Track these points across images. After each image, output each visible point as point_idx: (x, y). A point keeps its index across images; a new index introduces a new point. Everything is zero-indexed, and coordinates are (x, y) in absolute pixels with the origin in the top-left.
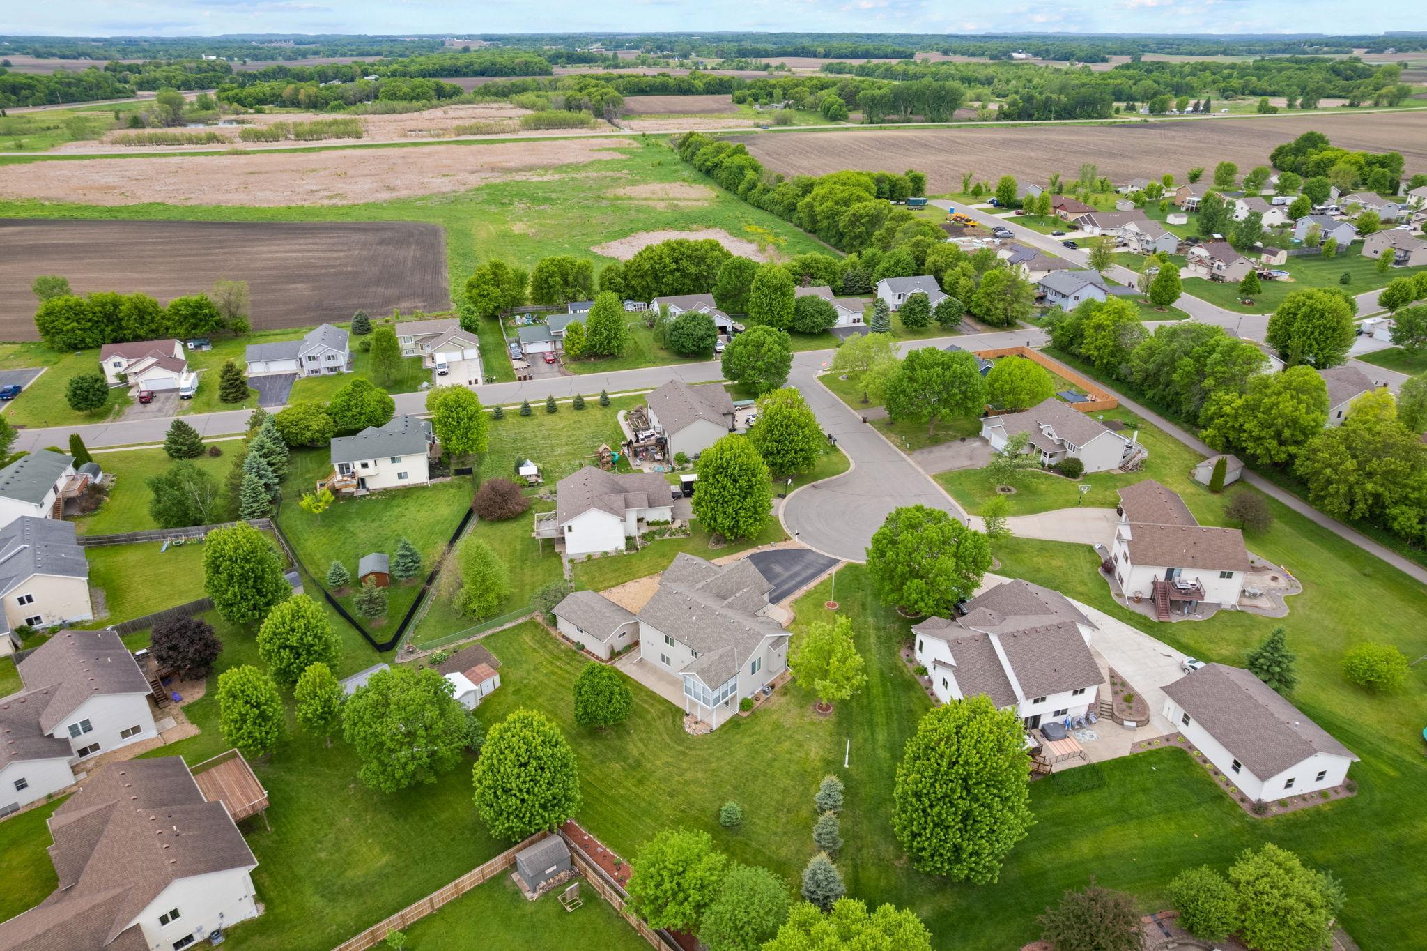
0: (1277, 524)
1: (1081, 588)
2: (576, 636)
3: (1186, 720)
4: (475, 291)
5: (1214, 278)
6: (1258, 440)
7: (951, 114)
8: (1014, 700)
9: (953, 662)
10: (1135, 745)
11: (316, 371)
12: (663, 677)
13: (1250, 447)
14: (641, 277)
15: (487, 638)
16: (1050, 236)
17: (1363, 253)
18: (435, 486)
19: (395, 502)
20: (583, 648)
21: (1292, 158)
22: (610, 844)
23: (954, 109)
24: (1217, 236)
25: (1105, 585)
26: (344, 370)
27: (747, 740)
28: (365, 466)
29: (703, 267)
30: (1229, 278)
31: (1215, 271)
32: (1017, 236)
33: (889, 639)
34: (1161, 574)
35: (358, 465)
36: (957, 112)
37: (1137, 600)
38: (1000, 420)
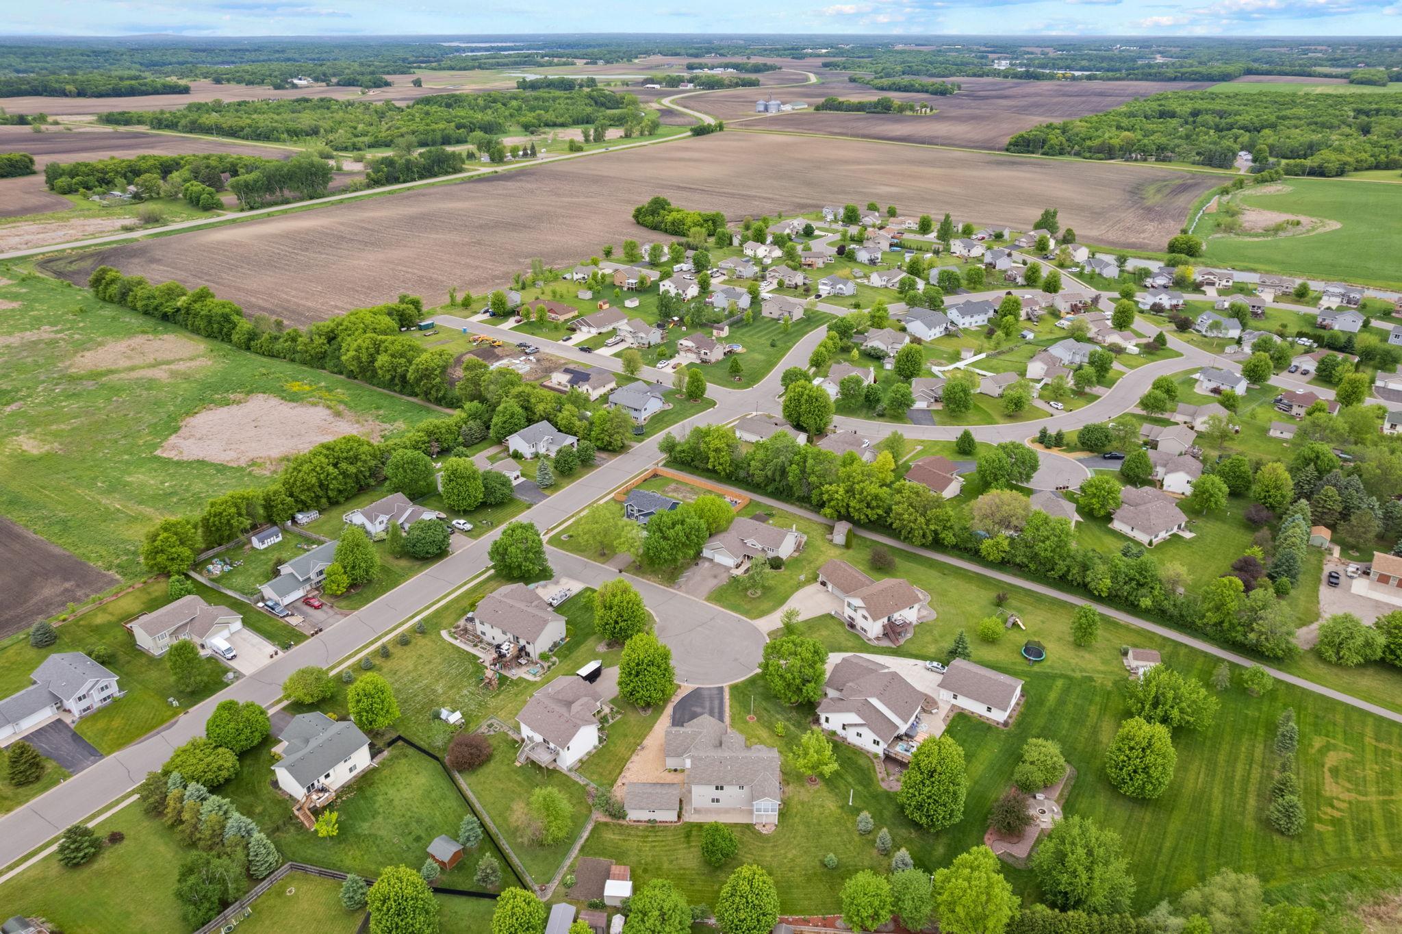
0: (897, 560)
1: (850, 644)
2: (644, 815)
3: (955, 697)
4: (161, 558)
5: (704, 361)
6: (859, 510)
7: (325, 188)
8: (897, 728)
9: (861, 721)
10: (944, 720)
11: (88, 708)
12: (718, 811)
13: (856, 516)
14: (308, 489)
15: (582, 849)
16: (561, 342)
17: (764, 314)
18: (382, 764)
19: (369, 793)
20: (655, 821)
21: (651, 218)
22: (791, 914)
23: (327, 183)
24: (676, 319)
25: (858, 637)
26: (117, 694)
27: (797, 820)
28: (327, 776)
29: (359, 464)
30: (713, 360)
31: (703, 356)
32: (542, 349)
33: (799, 723)
34: (885, 620)
35: (322, 779)
36: (331, 185)
37: (878, 638)
38: (716, 542)
